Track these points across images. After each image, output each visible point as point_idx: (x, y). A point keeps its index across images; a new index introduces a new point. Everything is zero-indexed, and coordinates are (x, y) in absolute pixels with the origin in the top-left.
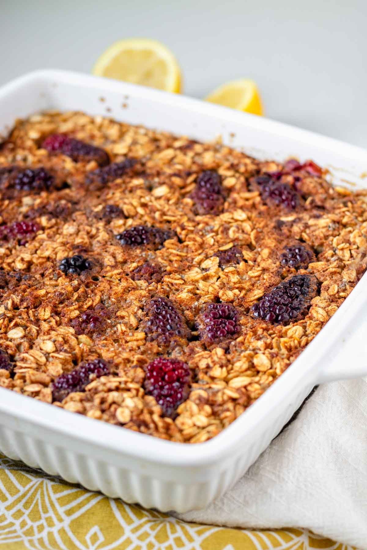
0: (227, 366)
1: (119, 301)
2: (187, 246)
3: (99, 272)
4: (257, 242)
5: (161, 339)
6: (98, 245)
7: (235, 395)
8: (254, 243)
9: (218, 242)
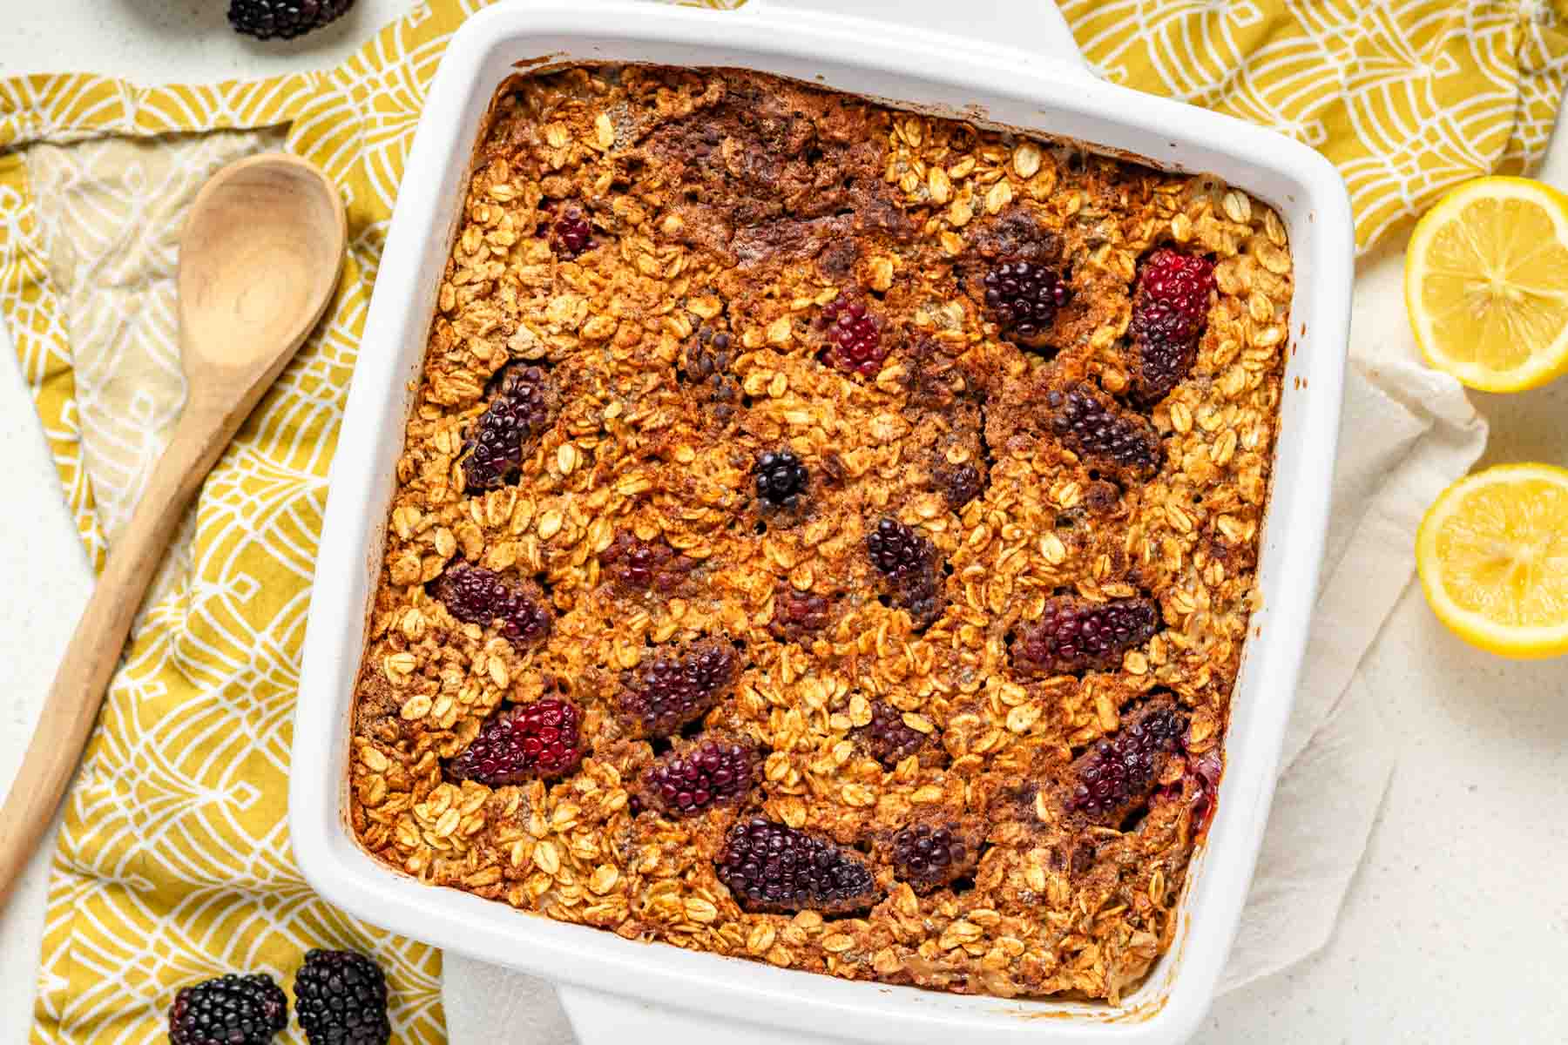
0: (584, 824)
1: (712, 588)
2: (903, 652)
3: (775, 527)
4: (956, 770)
5: (629, 696)
6: (858, 493)
7: (516, 860)
8: (955, 765)
9: (928, 702)
